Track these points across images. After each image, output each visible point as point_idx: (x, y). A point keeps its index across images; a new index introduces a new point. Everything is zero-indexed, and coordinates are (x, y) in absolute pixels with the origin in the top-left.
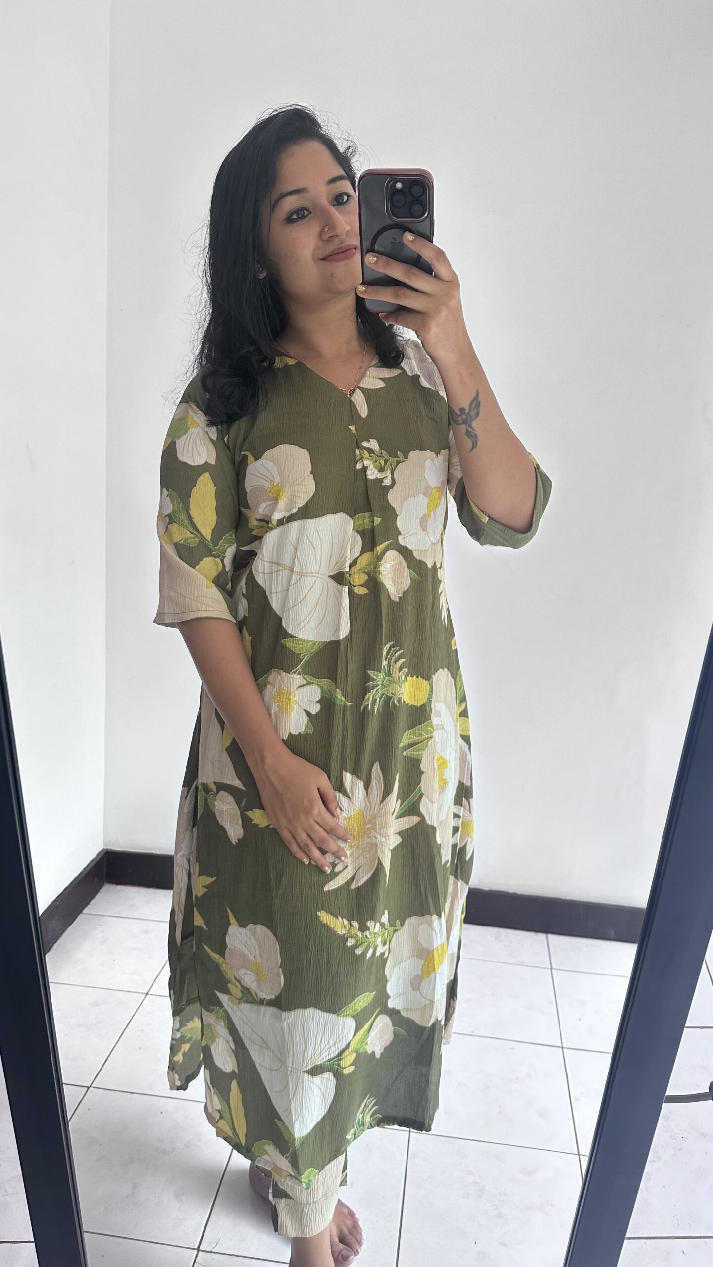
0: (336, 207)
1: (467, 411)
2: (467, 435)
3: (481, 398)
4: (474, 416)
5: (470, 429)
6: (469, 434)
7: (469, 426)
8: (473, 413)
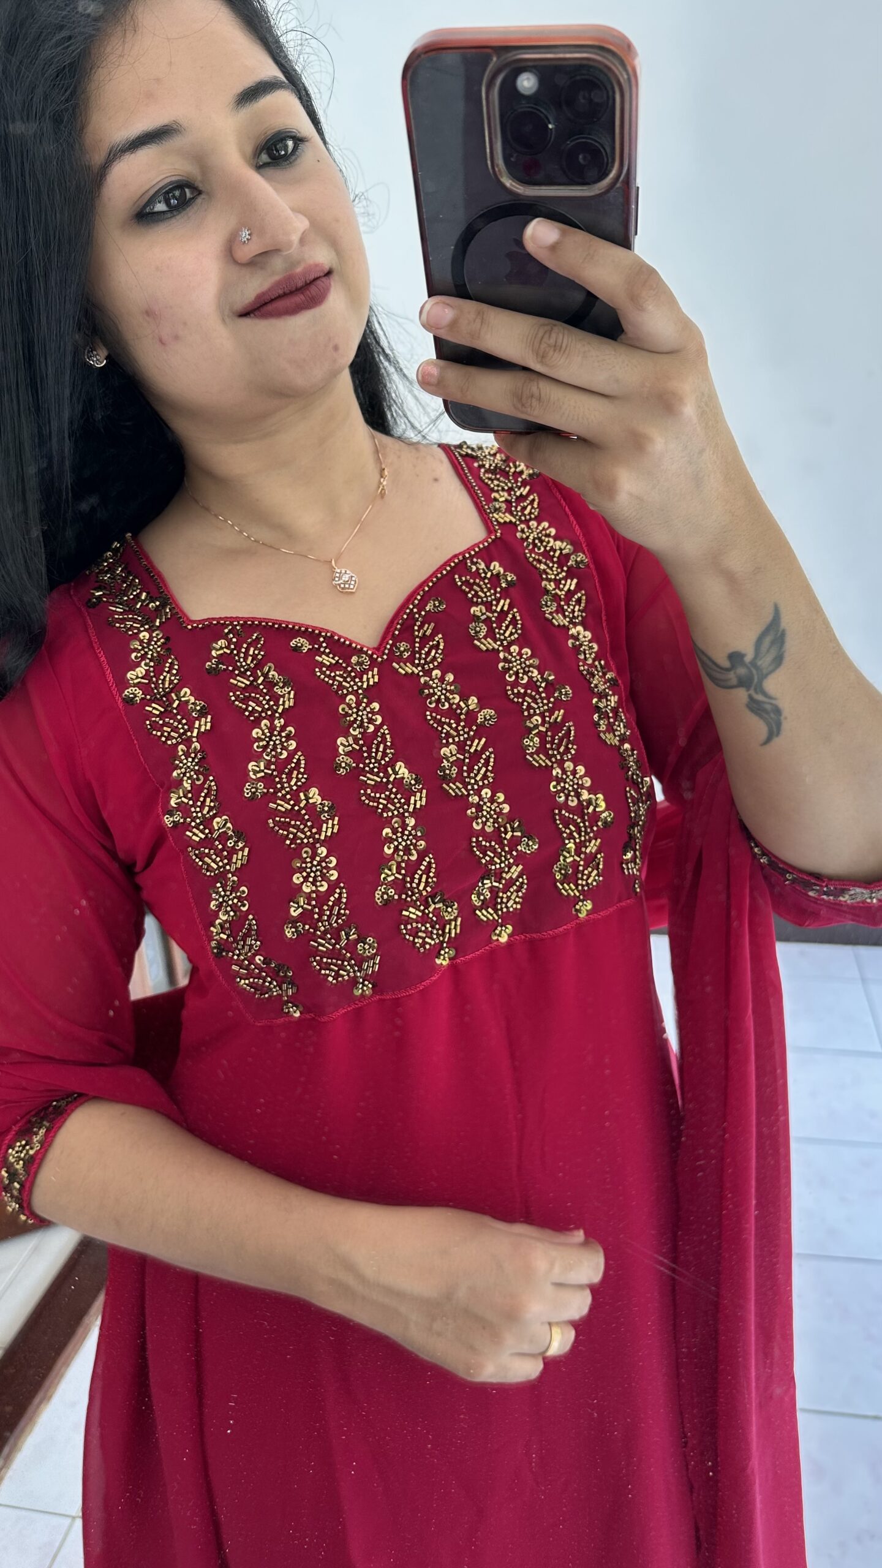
0: (269, 171)
2: (752, 710)
5: (760, 697)
6: (755, 707)
7: (756, 694)
8: (767, 657)
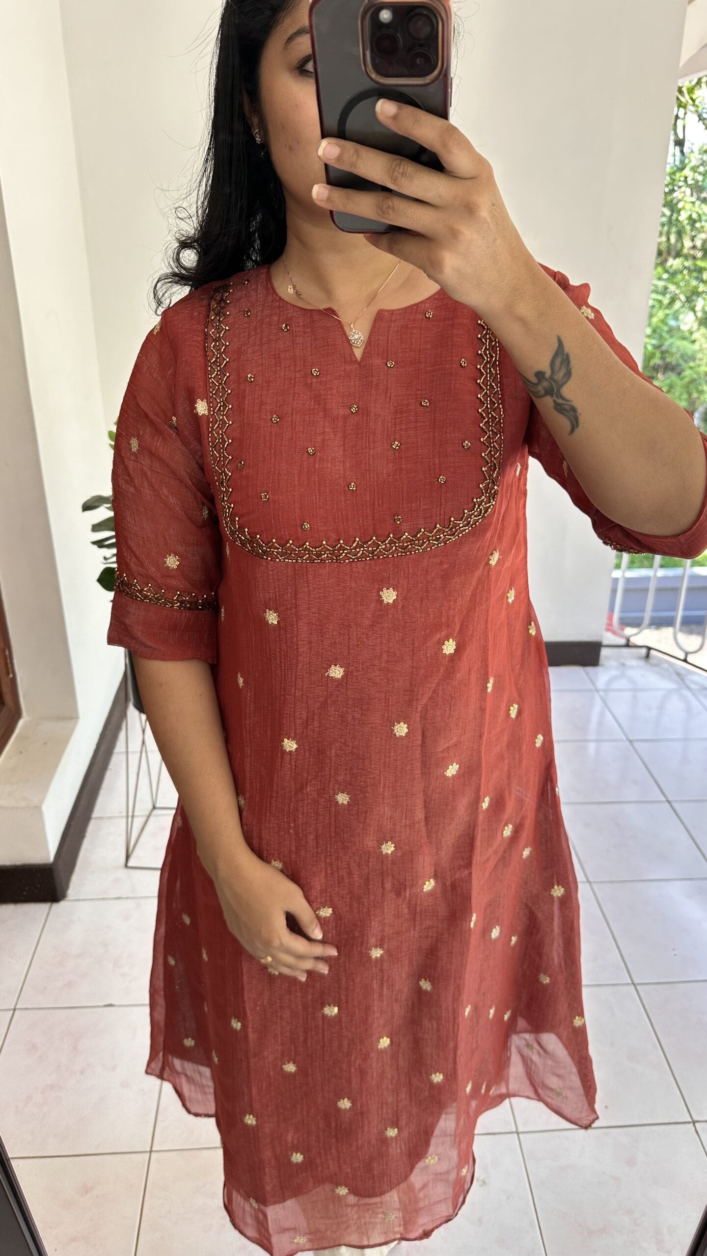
1: (548, 374)
2: (558, 411)
3: (568, 348)
4: (563, 378)
5: (561, 401)
6: (559, 408)
7: (558, 398)
8: (560, 375)
